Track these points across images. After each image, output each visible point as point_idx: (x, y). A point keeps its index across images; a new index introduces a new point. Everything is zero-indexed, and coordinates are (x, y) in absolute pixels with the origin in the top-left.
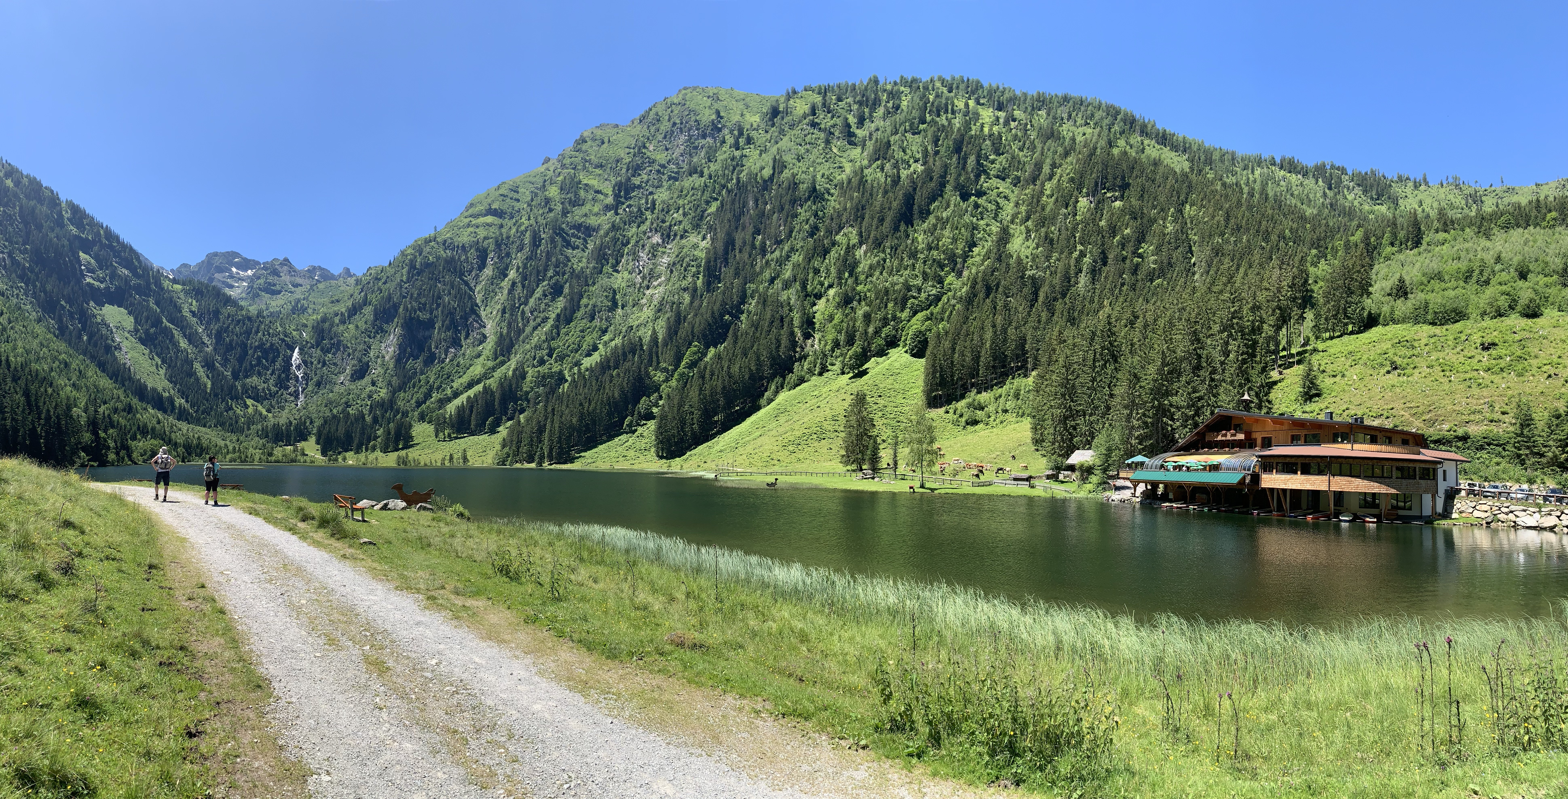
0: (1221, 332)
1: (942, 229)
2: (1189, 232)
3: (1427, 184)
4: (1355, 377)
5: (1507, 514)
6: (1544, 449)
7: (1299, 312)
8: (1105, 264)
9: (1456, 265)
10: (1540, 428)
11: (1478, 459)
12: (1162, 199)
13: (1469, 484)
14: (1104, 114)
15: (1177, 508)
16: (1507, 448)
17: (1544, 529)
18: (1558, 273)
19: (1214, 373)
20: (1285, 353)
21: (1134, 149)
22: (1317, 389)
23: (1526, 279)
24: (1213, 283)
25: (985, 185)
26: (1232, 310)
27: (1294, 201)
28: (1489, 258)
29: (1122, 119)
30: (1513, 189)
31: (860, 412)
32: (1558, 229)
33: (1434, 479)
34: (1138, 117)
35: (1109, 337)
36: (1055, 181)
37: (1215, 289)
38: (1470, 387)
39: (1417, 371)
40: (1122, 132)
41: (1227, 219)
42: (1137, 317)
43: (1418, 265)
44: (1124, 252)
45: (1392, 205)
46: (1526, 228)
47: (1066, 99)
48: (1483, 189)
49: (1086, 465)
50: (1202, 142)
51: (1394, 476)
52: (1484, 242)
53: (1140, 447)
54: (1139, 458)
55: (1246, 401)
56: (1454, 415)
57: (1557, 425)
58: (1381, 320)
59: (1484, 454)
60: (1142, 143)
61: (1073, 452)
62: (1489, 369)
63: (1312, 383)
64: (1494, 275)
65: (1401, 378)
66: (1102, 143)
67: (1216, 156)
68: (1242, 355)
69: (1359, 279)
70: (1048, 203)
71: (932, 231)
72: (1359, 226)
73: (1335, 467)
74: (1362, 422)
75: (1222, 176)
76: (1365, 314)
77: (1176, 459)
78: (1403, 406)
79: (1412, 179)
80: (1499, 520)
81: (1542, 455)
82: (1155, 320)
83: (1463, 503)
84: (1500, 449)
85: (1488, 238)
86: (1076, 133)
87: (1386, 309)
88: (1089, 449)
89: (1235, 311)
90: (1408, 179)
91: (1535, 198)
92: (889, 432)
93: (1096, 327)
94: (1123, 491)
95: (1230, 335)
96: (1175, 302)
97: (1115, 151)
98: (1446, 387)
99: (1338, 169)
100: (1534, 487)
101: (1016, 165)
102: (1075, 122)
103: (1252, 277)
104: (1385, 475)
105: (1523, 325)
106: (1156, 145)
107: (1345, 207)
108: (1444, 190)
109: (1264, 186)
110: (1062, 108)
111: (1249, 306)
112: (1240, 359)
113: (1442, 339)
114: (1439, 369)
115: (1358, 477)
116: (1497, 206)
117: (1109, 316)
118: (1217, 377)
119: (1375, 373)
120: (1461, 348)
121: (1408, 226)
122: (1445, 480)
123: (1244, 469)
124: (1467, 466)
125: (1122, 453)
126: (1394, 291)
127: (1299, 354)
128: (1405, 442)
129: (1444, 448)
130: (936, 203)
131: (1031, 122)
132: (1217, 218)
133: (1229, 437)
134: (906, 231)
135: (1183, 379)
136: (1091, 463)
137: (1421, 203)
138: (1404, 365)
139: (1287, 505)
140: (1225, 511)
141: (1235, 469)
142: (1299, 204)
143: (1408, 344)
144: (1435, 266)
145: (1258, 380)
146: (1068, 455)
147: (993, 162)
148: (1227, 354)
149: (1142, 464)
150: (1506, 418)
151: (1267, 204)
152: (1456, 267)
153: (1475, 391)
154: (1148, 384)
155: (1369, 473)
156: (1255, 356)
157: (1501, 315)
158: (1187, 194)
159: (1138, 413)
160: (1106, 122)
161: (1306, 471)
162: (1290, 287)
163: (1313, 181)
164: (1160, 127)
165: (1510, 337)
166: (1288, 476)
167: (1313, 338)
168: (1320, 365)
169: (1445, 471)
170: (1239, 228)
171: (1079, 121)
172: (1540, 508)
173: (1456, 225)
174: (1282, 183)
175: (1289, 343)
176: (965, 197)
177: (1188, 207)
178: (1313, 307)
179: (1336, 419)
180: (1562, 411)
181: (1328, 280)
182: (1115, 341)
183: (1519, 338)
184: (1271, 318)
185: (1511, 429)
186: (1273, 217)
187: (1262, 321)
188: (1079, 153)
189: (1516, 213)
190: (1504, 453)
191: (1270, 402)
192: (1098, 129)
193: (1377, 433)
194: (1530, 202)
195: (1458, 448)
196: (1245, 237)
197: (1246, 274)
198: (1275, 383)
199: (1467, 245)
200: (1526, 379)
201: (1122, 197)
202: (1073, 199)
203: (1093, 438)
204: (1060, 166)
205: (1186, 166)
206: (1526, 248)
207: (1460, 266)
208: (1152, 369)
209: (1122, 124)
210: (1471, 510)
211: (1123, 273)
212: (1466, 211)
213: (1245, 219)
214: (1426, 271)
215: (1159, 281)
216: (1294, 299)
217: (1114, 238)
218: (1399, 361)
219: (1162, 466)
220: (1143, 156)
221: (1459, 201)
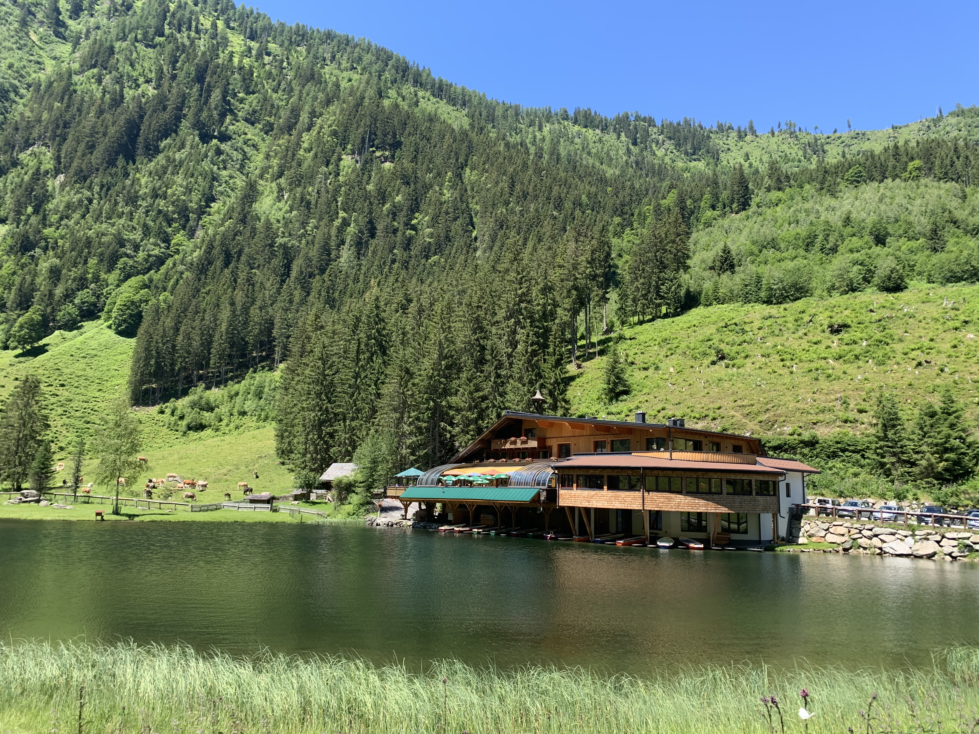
0: (508, 318)
1: (173, 174)
2: (470, 200)
3: (754, 133)
4: (672, 370)
5: (870, 538)
6: (915, 456)
7: (601, 292)
8: (373, 235)
9: (793, 230)
10: (909, 430)
11: (830, 469)
12: (438, 161)
13: (820, 501)
14: (374, 58)
15: (460, 532)
16: (867, 455)
17: (921, 557)
18: (925, 235)
19: (500, 369)
20: (583, 342)
21: (407, 102)
22: (625, 386)
23: (884, 244)
24: (498, 260)
25: (231, 127)
26: (520, 292)
27: (591, 161)
28: (836, 219)
29: (393, 66)
30: (864, 134)
31: (27, 405)
32: (923, 181)
33: (775, 494)
34: (411, 63)
35: (377, 324)
36: (314, 132)
37: (500, 267)
38: (817, 379)
39: (749, 361)
40: (394, 82)
41: (512, 186)
42: (410, 301)
43: (745, 232)
44: (395, 224)
45: (711, 161)
46: (882, 181)
47: (329, 36)
48: (825, 136)
49: (345, 481)
50: (484, 95)
51: (725, 491)
52: (828, 201)
53: (412, 458)
54: (412, 472)
55: (537, 400)
56: (798, 414)
57: (932, 426)
58: (702, 299)
59: (837, 463)
60: (416, 95)
61: (328, 466)
62: (840, 357)
63: (618, 378)
64: (843, 241)
65: (729, 370)
66: (371, 92)
67: (499, 112)
68: (532, 345)
69: (674, 251)
70: (305, 159)
71: (161, 173)
72: (671, 187)
73: (650, 481)
74: (682, 425)
75: (505, 135)
76: (682, 293)
77: (455, 472)
78: (734, 404)
79: (736, 128)
80: (860, 546)
81: (913, 464)
82: (432, 304)
83: (813, 524)
84: (858, 456)
85: (833, 195)
86: (340, 78)
87: (708, 286)
88: (350, 461)
89: (523, 293)
90: (731, 128)
91: (892, 144)
92: (72, 436)
93: (361, 312)
94: (391, 513)
95: (518, 323)
96: (454, 283)
97: (386, 103)
98: (787, 379)
99: (644, 120)
100: (905, 503)
101: (269, 108)
102: (340, 64)
103: (542, 253)
104: (713, 490)
105: (882, 300)
106: (431, 98)
107: (653, 165)
108: (775, 139)
109: (555, 145)
110: (325, 46)
111: (539, 287)
112: (529, 350)
113: (780, 321)
114: (777, 357)
115: (680, 492)
116: (844, 156)
117: (377, 299)
118: (503, 372)
119: (696, 364)
120: (804, 331)
121: (732, 185)
122: (788, 495)
123: (538, 484)
124: (816, 477)
125: (391, 465)
126: (718, 264)
127: (601, 342)
128: (737, 450)
129: (786, 456)
130: (169, 141)
131: (288, 58)
132: (501, 185)
133: (519, 445)
134: (125, 168)
135: (464, 375)
136: (351, 479)
137: (747, 157)
138: (733, 354)
139: (591, 528)
140: (517, 535)
141: (526, 484)
142: (597, 164)
143: (737, 328)
144: (767, 231)
145: (551, 376)
146: (321, 470)
147: (241, 101)
148: (514, 344)
149: (415, 479)
150: (864, 417)
151: (558, 166)
152: (794, 233)
153: (823, 384)
154: (422, 381)
155: (693, 488)
156: (548, 347)
157: (854, 290)
158: (467, 156)
159: (409, 417)
160: (376, 67)
161: (614, 485)
162: (589, 262)
163: (615, 136)
164: (436, 76)
165: (867, 317)
166: (592, 492)
167: (617, 323)
168: (627, 355)
169: (788, 485)
170: (525, 195)
171: (344, 64)
172: (913, 531)
173: (792, 182)
174: (577, 140)
175: (589, 330)
176: (205, 138)
177: (468, 170)
178: (617, 286)
179: (649, 421)
180: (937, 408)
181: (635, 254)
182: (384, 329)
183: (877, 318)
184: (567, 300)
185: (872, 431)
186: (566, 180)
187: (556, 305)
188: (344, 102)
189: (868, 163)
190: (863, 462)
191: (567, 402)
192: (366, 76)
193: (702, 439)
194: (886, 150)
195: (804, 455)
196: (532, 206)
197: (535, 249)
198: (573, 378)
199: (807, 206)
200: (889, 368)
201: (393, 157)
202: (335, 156)
203: (354, 448)
204: (321, 115)
205: (466, 123)
206: (883, 207)
207: (799, 230)
208: (427, 364)
209: (393, 71)
210: (823, 533)
211: (394, 247)
212: (804, 163)
213: (532, 184)
214: (755, 239)
215: (435, 258)
216: (594, 277)
217: (383, 206)
218: (726, 349)
219: (439, 481)
220: (416, 110)
221: (796, 152)
